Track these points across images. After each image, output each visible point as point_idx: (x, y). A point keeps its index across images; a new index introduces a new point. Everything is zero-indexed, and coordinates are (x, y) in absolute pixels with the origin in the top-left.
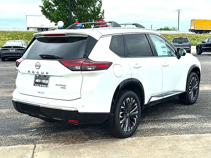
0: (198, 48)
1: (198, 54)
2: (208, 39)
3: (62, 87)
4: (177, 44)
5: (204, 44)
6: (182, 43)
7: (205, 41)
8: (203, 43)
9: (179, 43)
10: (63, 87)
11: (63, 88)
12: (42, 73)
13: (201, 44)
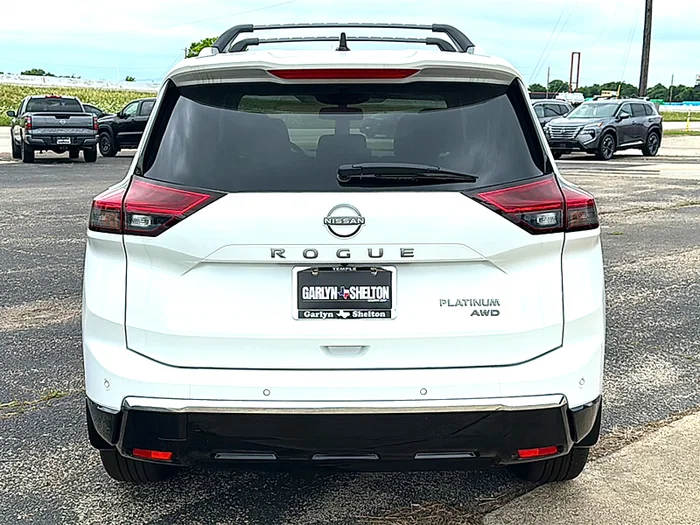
0: (104, 135)
1: (105, 156)
2: (137, 104)
3: (478, 308)
4: (52, 120)
5: (123, 120)
6: (67, 117)
7: (128, 113)
8: (122, 117)
9: (58, 117)
10: (483, 308)
11: (486, 313)
12: (376, 253)
13: (114, 123)
